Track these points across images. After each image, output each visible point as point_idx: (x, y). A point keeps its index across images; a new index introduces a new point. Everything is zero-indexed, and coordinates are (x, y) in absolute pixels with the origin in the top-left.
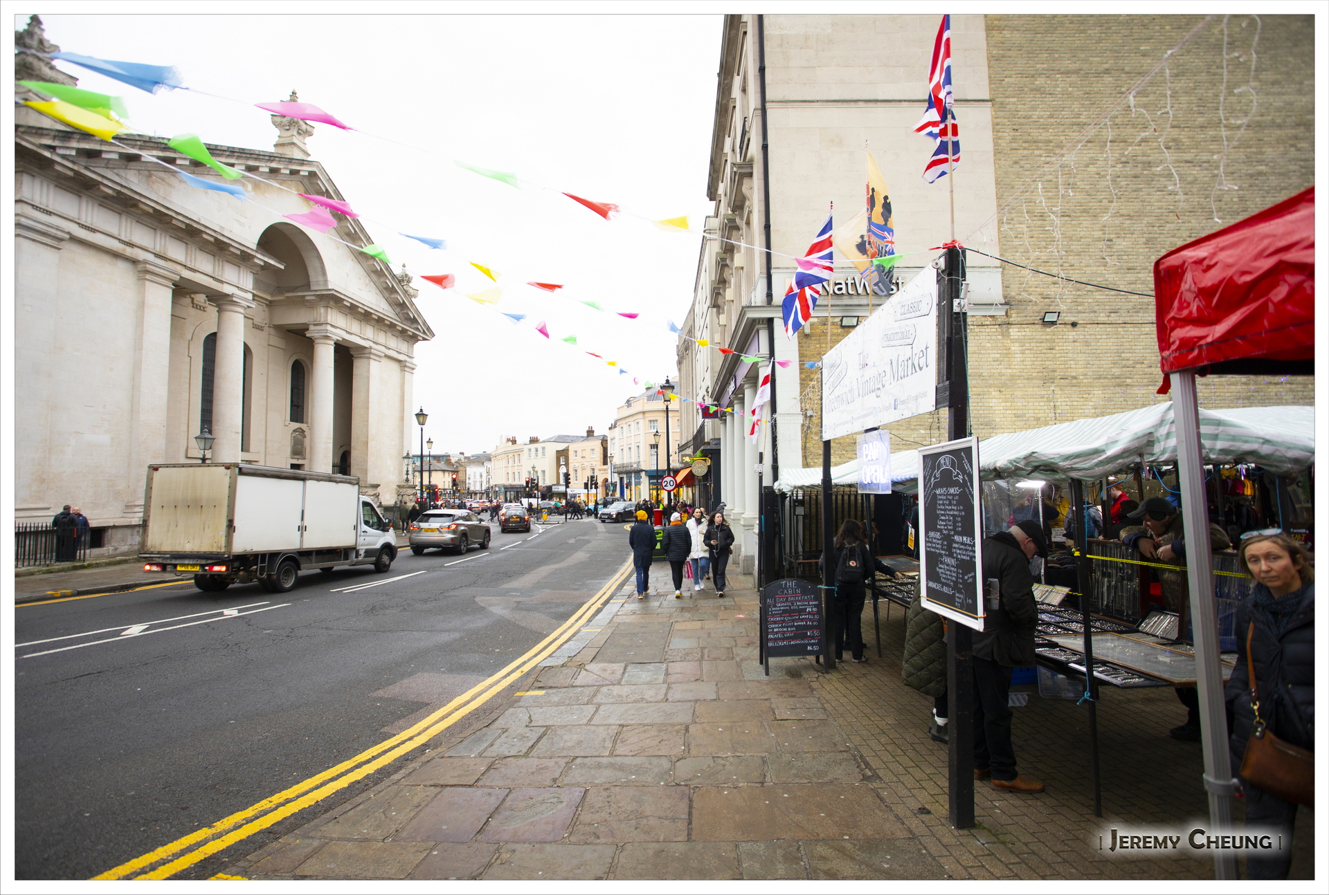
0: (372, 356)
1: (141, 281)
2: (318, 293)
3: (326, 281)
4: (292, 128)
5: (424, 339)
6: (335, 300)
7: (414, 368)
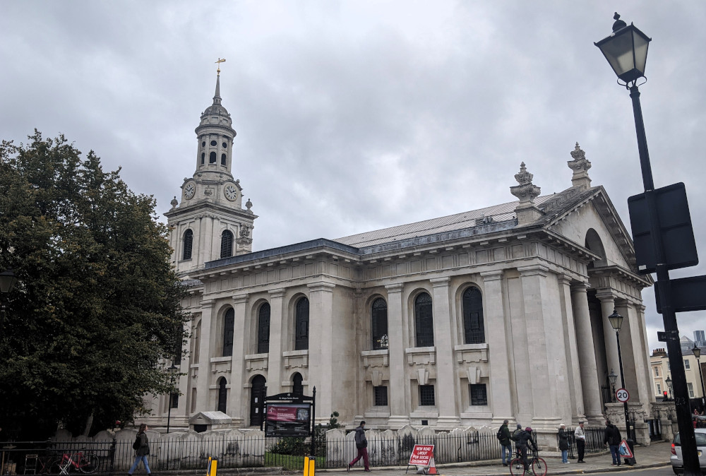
0: (628, 305)
1: (561, 285)
2: (604, 269)
3: (606, 261)
4: (581, 167)
6: (614, 271)
7: (643, 310)
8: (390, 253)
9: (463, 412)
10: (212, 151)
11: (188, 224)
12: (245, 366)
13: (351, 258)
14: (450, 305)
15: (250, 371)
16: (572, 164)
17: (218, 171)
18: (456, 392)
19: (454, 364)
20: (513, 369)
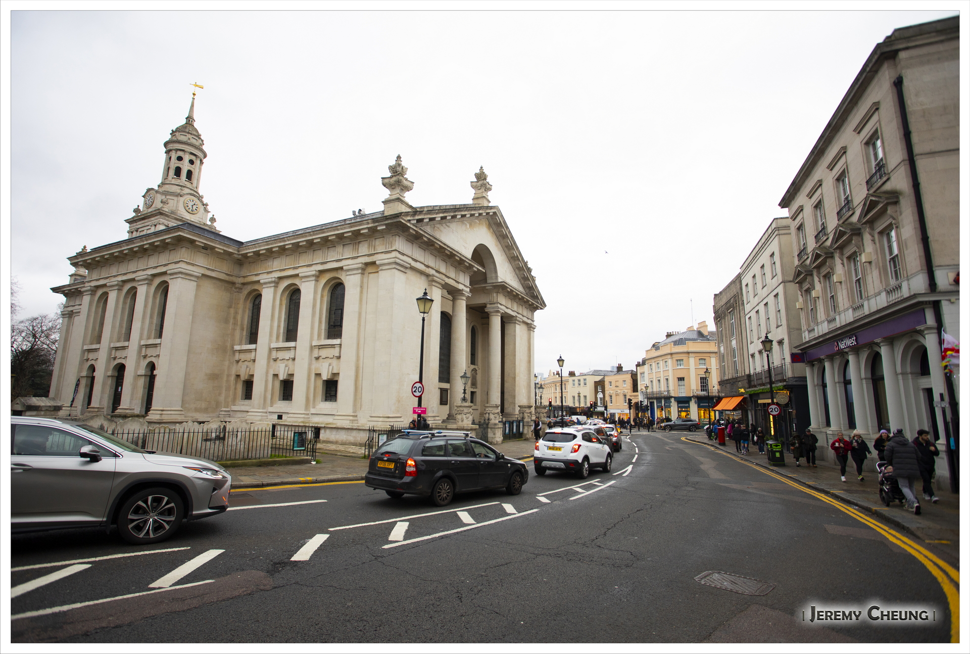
0: (517, 322)
1: (430, 287)
2: (494, 284)
3: (497, 277)
4: (482, 188)
5: (541, 309)
6: (503, 288)
7: (534, 329)
8: (264, 245)
9: (314, 408)
10: (177, 165)
11: (145, 231)
12: (110, 354)
13: (225, 249)
14: (315, 299)
15: (115, 358)
16: (474, 184)
17: (181, 184)
18: (308, 388)
19: (310, 360)
20: (361, 365)
